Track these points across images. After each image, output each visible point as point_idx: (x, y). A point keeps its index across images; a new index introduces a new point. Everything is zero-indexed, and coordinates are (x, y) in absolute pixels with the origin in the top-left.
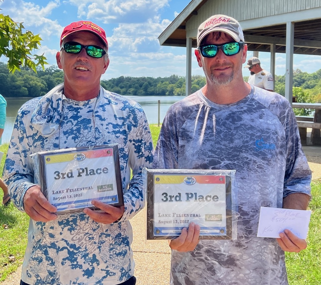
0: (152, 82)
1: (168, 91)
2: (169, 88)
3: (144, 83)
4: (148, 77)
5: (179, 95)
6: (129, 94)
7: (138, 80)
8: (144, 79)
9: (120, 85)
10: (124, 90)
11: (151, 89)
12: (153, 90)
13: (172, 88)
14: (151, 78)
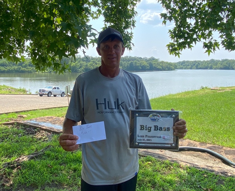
0: (200, 63)
2: (209, 66)
3: (196, 63)
4: (197, 61)
5: (215, 69)
6: (188, 69)
7: (192, 62)
8: (195, 62)
9: (183, 65)
10: (185, 67)
12: (201, 67)
14: (200, 61)
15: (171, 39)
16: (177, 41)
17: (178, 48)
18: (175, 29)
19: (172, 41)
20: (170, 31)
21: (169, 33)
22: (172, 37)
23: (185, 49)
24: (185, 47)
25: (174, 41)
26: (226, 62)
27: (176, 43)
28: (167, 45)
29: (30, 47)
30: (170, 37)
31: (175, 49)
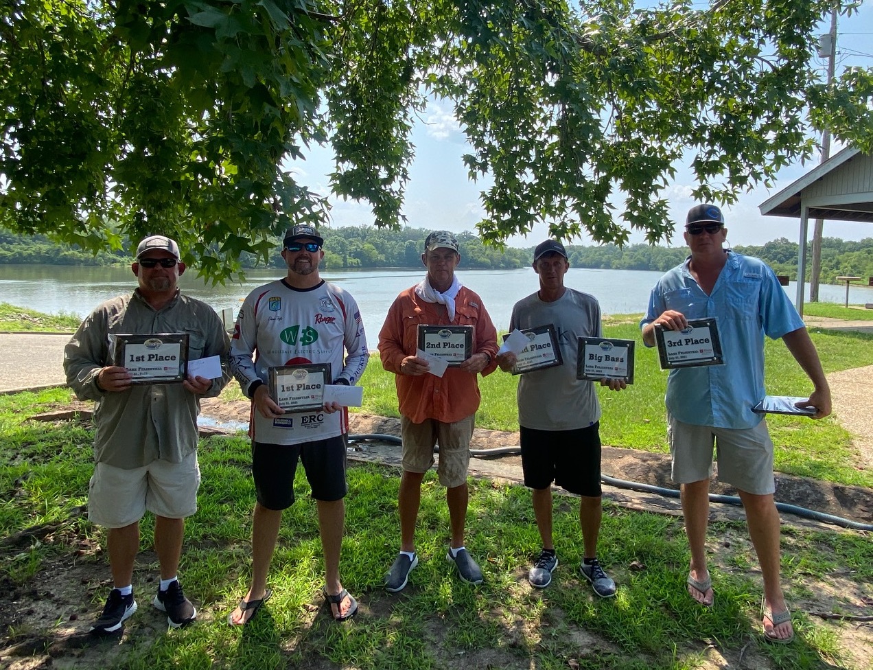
0: (582, 251)
1: (602, 263)
2: (604, 260)
5: (617, 268)
11: (582, 260)
12: (584, 261)
13: (609, 258)
14: (582, 247)
15: (486, 211)
16: (497, 218)
17: (500, 233)
18: (494, 191)
19: (488, 216)
20: (483, 194)
21: (482, 198)
22: (487, 209)
23: (513, 234)
24: (513, 231)
25: (493, 217)
26: (641, 251)
27: (495, 221)
28: (477, 225)
29: (120, 205)
30: (485, 206)
31: (494, 235)
